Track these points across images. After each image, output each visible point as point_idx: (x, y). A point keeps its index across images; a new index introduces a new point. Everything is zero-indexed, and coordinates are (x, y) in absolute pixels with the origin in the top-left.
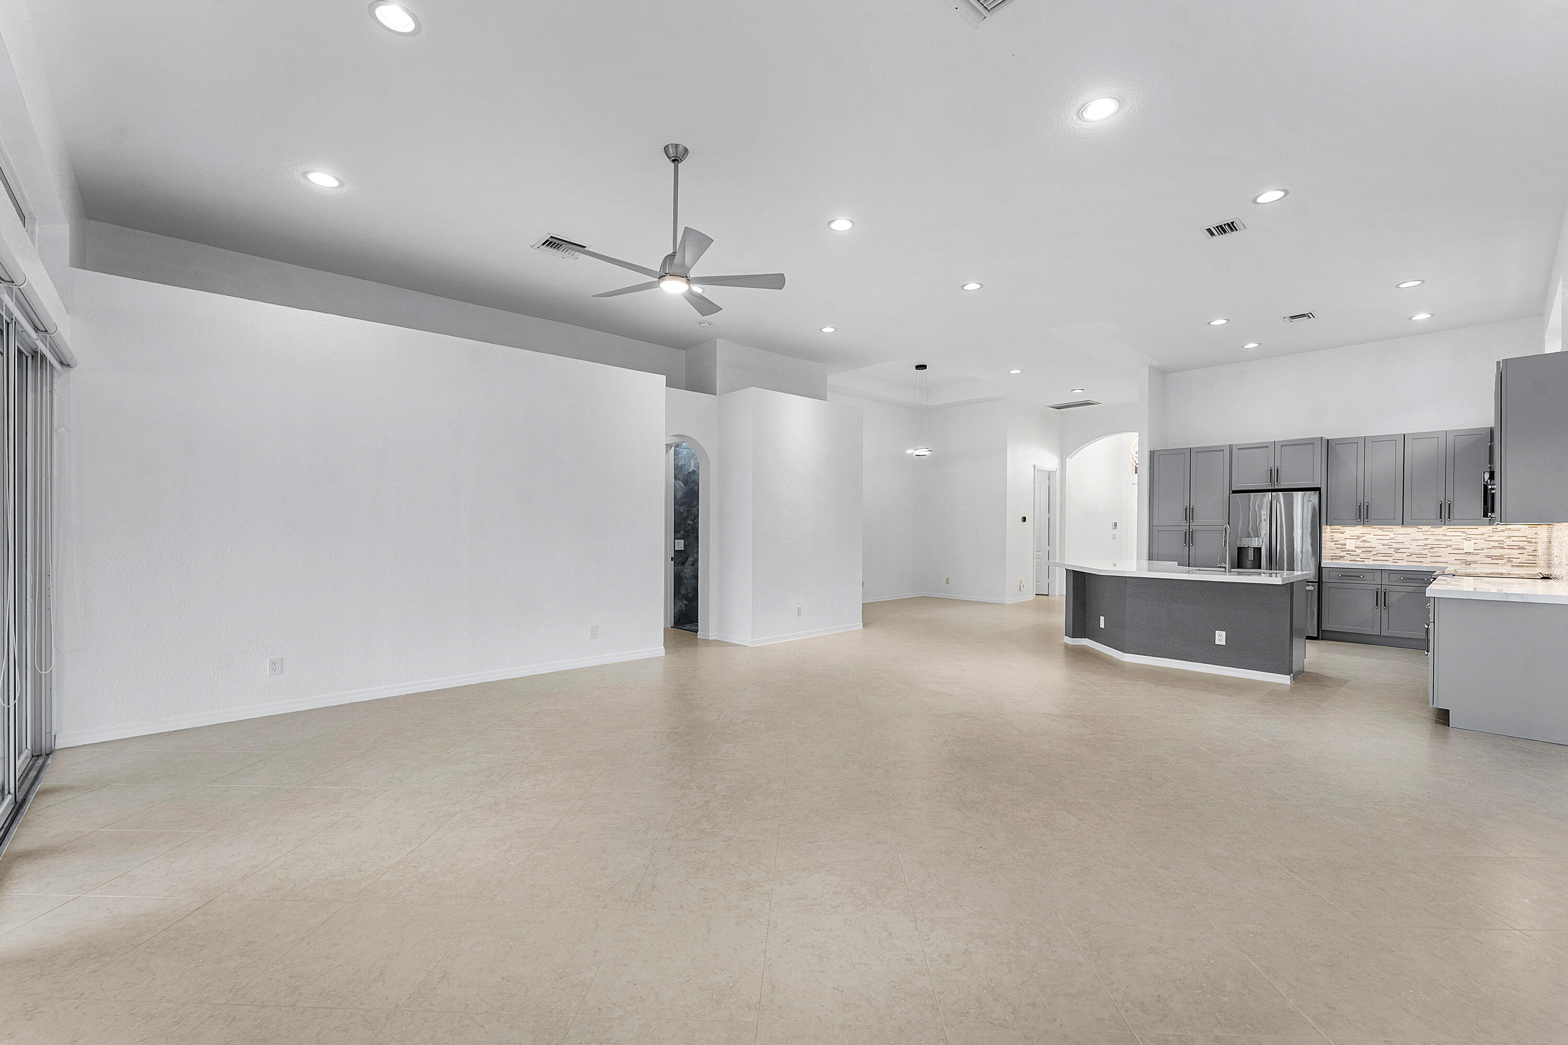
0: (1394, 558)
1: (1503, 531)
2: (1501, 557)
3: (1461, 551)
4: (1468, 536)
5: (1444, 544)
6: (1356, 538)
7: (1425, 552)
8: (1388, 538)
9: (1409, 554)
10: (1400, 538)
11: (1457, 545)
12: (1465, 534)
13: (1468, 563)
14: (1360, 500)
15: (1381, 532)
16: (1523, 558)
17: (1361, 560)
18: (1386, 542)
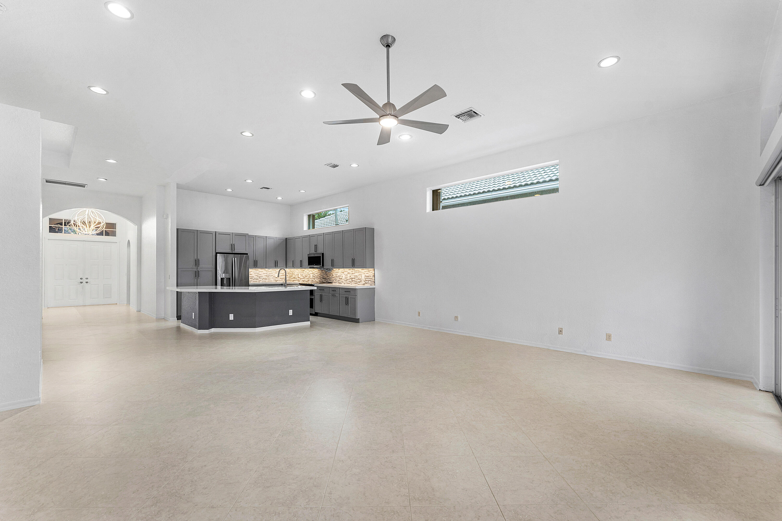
7: (267, 278)
8: (257, 273)
10: (260, 273)
14: (255, 259)
18: (256, 275)
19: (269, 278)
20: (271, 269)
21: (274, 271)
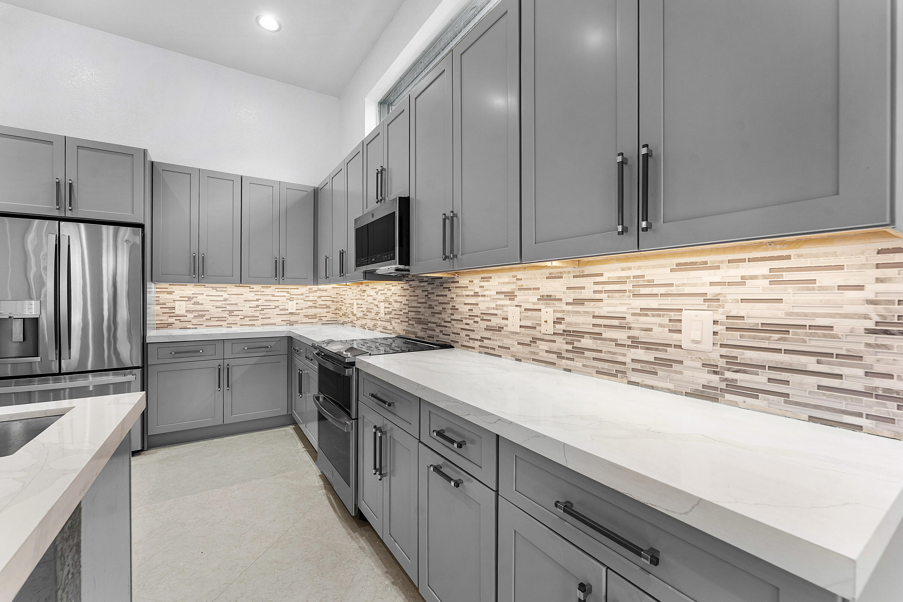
0: (228, 322)
1: (316, 291)
2: (314, 316)
3: (287, 312)
4: (292, 296)
5: (273, 304)
6: (187, 299)
7: (257, 314)
8: (222, 299)
9: (243, 317)
11: (283, 305)
12: (289, 295)
13: (291, 323)
14: (194, 249)
15: (214, 292)
16: (330, 316)
17: (193, 326)
18: (219, 304)
19: (264, 314)
20: (274, 287)
21: (285, 294)
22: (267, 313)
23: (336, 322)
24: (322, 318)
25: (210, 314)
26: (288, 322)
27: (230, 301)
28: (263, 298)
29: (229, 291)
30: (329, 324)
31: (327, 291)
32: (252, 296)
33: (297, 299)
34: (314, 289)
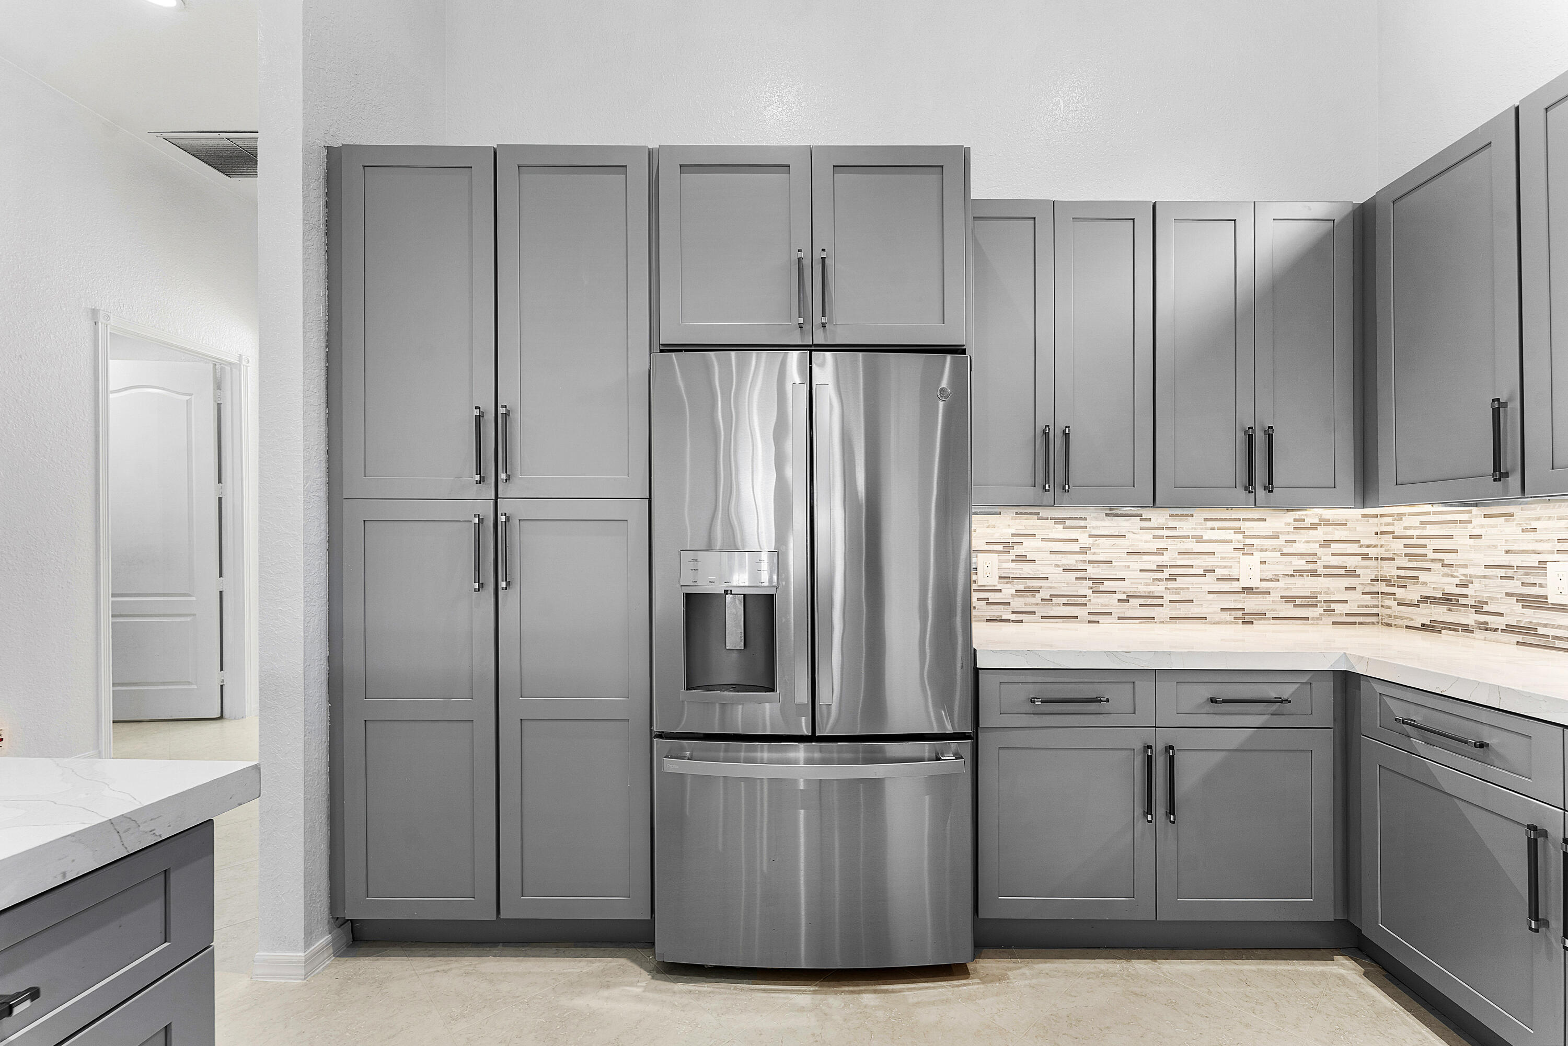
0: (1090, 608)
1: (1314, 527)
2: (1311, 601)
3: (1236, 586)
4: (1248, 541)
5: (1200, 563)
6: (1000, 548)
7: (1158, 589)
8: (1075, 547)
9: (1124, 597)
10: (1104, 548)
11: (1225, 567)
12: (1240, 537)
13: (1247, 618)
14: (1044, 419)
15: (1058, 531)
16: (1356, 601)
17: (1013, 617)
18: (1070, 561)
19: (1177, 590)
20: (1200, 515)
21: (1229, 534)
22: (1183, 589)
23: (1375, 619)
24: (1333, 606)
25: (1051, 587)
26: (1239, 614)
27: (1094, 553)
28: (1175, 546)
29: (1094, 528)
30: (1355, 623)
31: (1345, 525)
32: (1146, 542)
33: (1262, 550)
34: (1308, 521)
